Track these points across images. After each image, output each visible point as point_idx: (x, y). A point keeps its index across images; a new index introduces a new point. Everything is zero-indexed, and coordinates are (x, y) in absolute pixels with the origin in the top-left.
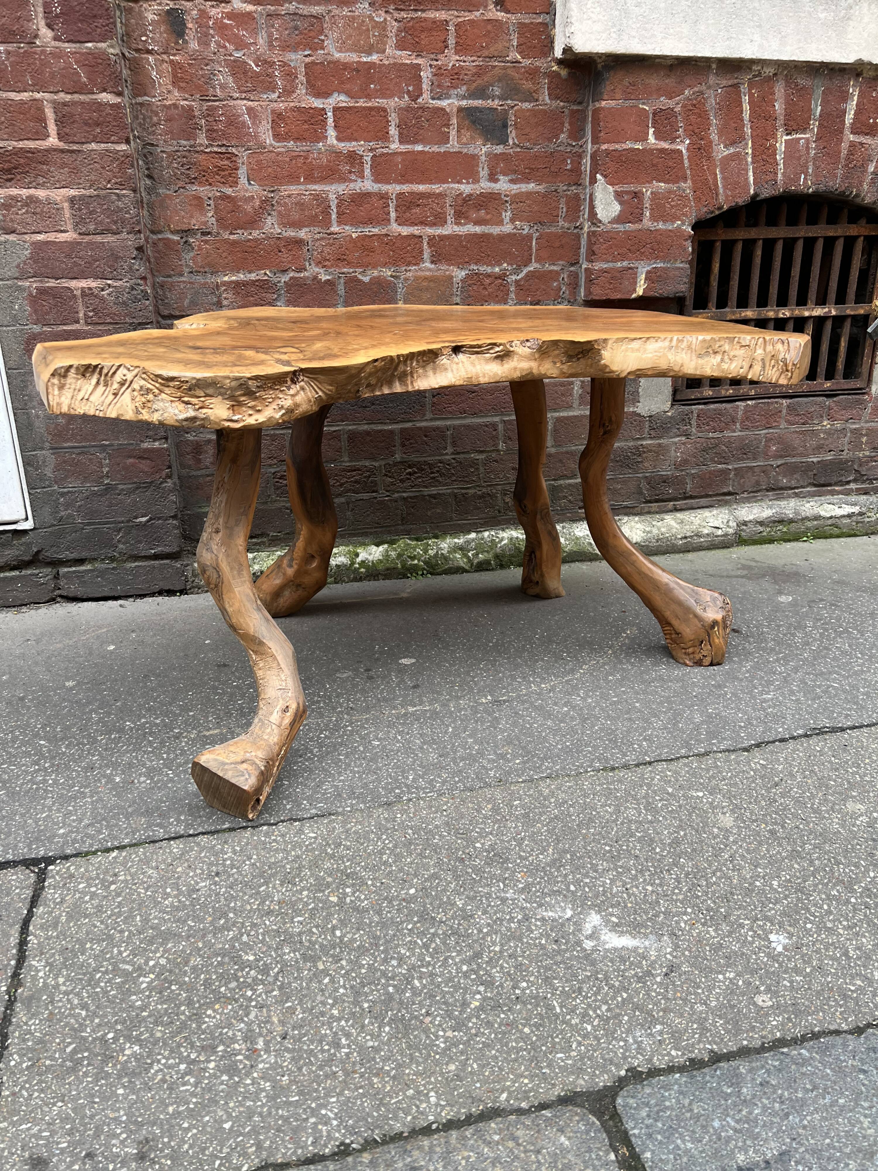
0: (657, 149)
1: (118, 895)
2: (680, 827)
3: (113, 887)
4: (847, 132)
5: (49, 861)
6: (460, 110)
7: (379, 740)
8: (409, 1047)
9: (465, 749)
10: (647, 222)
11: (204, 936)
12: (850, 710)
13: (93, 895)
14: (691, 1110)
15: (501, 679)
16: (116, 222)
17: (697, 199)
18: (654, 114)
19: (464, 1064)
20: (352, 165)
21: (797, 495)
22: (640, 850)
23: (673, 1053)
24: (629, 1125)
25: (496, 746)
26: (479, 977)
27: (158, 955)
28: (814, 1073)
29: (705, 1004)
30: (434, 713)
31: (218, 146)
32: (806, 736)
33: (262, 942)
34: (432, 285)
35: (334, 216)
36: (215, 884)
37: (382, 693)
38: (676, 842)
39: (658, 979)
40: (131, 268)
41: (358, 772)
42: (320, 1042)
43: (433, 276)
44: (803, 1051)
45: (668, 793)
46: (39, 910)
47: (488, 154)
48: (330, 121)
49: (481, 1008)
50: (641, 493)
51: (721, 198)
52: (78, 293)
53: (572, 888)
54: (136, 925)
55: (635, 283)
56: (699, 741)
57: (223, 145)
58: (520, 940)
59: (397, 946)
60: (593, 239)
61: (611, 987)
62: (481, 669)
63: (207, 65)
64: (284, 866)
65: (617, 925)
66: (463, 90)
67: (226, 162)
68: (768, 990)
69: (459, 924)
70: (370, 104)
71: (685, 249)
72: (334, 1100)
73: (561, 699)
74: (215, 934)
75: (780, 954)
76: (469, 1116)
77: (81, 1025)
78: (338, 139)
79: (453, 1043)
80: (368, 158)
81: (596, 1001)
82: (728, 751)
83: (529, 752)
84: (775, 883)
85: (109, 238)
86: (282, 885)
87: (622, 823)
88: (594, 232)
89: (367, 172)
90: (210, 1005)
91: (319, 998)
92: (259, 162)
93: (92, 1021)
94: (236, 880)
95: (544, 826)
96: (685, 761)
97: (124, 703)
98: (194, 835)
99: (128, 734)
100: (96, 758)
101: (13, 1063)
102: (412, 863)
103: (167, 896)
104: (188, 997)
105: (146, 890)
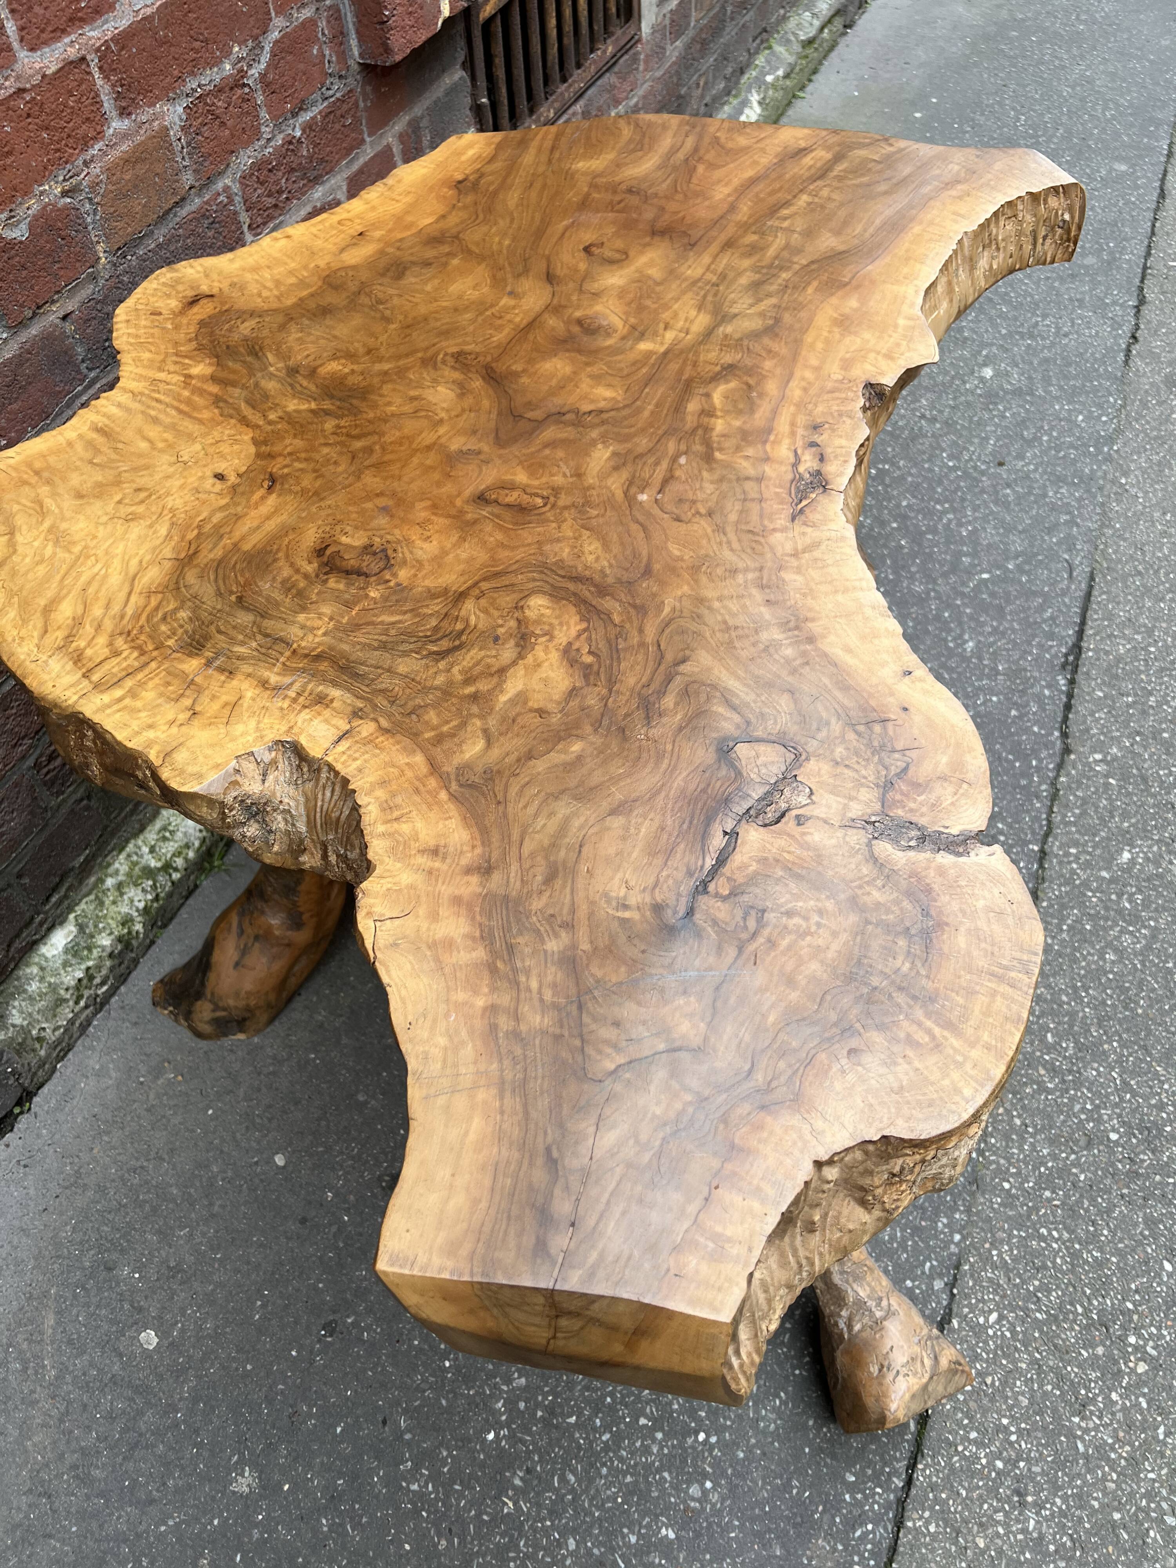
12: (1042, 608)
32: (1072, 682)
36: (1039, 1506)
43: (136, 149)
45: (1111, 881)
64: (1045, 1393)
82: (1060, 767)
86: (1084, 1418)
87: (1143, 964)
94: (1043, 1473)
95: (1110, 1043)
96: (1057, 818)
97: (405, 1411)
98: (909, 1482)
99: (528, 1452)
100: (572, 1544)
102: (1113, 1232)
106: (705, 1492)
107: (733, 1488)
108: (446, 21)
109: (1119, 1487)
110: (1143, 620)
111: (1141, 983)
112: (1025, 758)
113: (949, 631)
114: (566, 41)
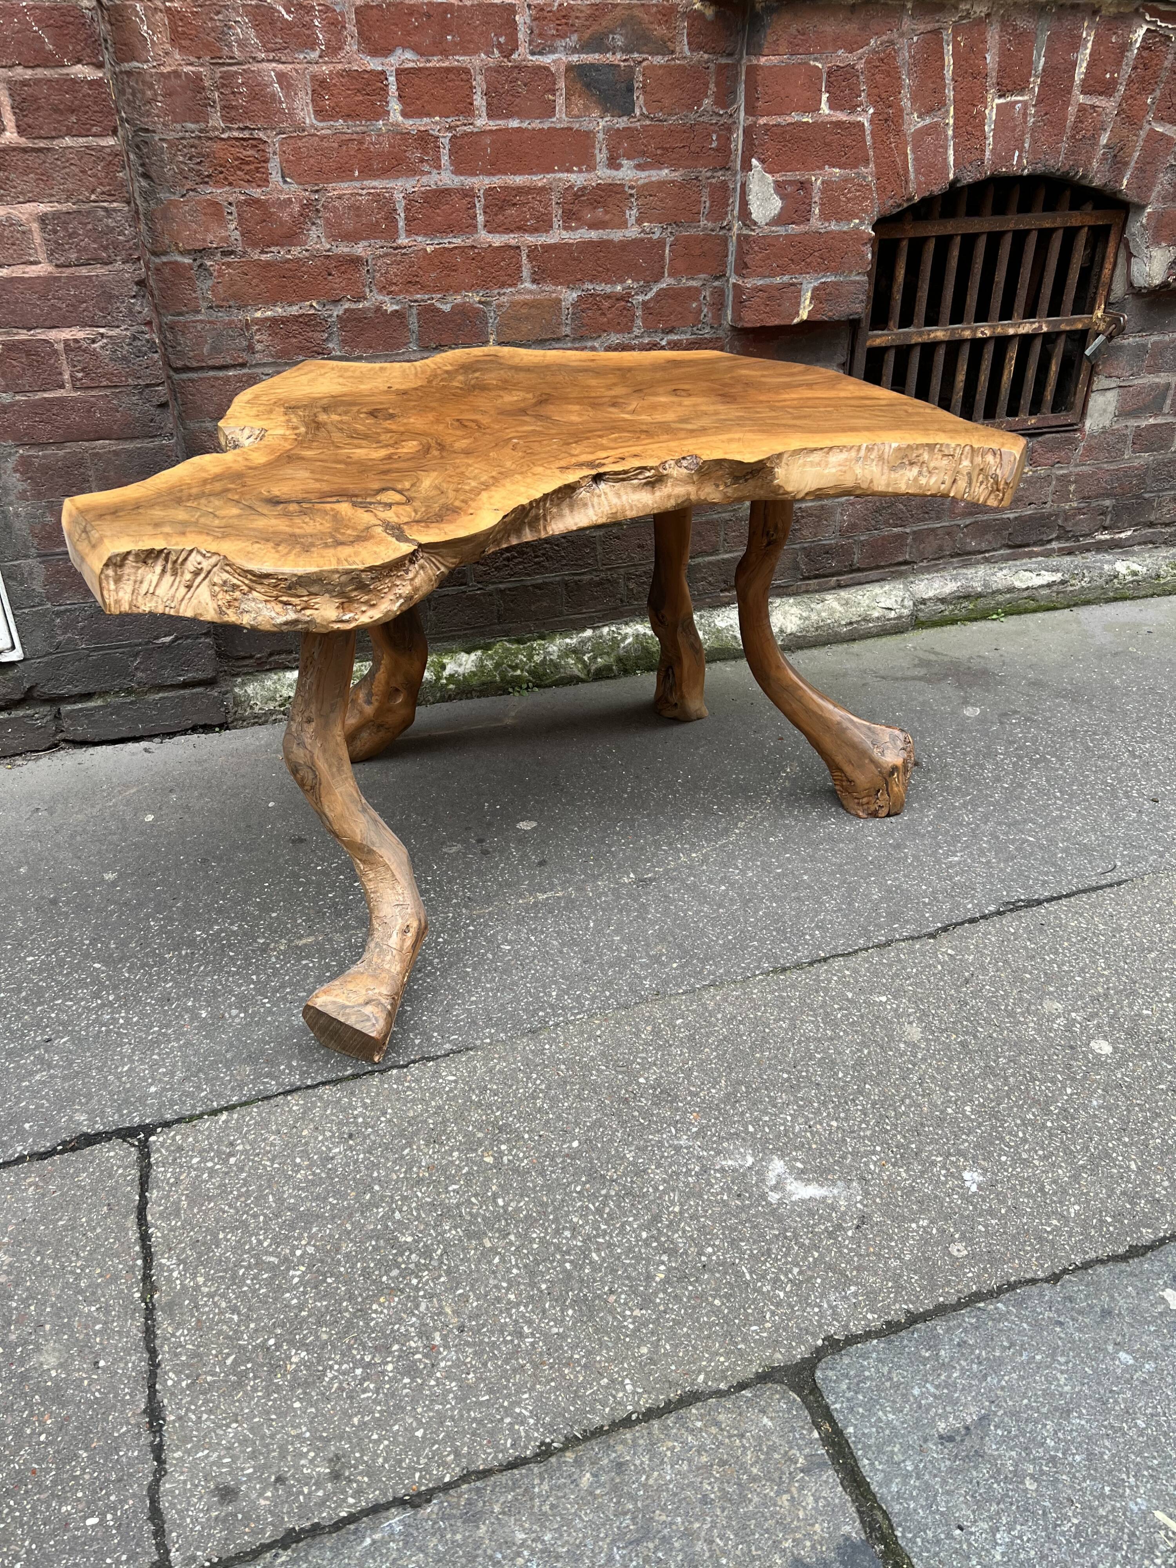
0: (831, 123)
1: (241, 1170)
2: (864, 1044)
3: (232, 1160)
4: (1076, 91)
5: (149, 1130)
6: (570, 68)
7: (510, 943)
8: (597, 1331)
9: (613, 951)
10: (816, 223)
11: (351, 1216)
12: (1047, 874)
13: (212, 1172)
14: (891, 1379)
15: (643, 848)
16: (105, 248)
17: (881, 189)
18: (829, 74)
19: (656, 1345)
20: (425, 152)
21: (987, 560)
22: (821, 1076)
23: (869, 1316)
24: (830, 1399)
25: (648, 945)
26: (661, 1244)
27: (304, 1242)
28: (1011, 1329)
29: (899, 1258)
30: (570, 901)
31: (239, 129)
32: (999, 913)
33: (417, 1218)
34: (534, 311)
35: (401, 224)
36: (351, 1148)
37: (502, 874)
38: (860, 1064)
39: (850, 1233)
40: (130, 311)
41: (492, 989)
42: (502, 1332)
43: (535, 300)
44: (1000, 1305)
45: (848, 1000)
46: (153, 1195)
47: (607, 130)
48: (393, 89)
49: (666, 1281)
50: (797, 568)
51: (912, 187)
52: (60, 347)
53: (751, 1129)
54: (270, 1207)
55: (799, 304)
56: (880, 927)
57: (247, 128)
58: (700, 1196)
59: (568, 1213)
60: (746, 247)
61: (802, 1246)
62: (618, 833)
63: (218, 13)
64: (426, 1121)
65: (803, 1172)
66: (573, 40)
67: (251, 152)
68: (963, 1238)
69: (632, 1182)
70: (446, 64)
71: (863, 257)
72: (526, 1396)
73: (717, 874)
74: (362, 1213)
75: (974, 1194)
76: (669, 1402)
77: (236, 1332)
78: (404, 114)
79: (641, 1323)
80: (445, 140)
81: (786, 1263)
82: (912, 938)
83: (686, 952)
84: (968, 1108)
85: (99, 270)
86: (427, 1145)
87: (800, 1042)
88: (747, 237)
89: (445, 159)
90: (374, 1298)
91: (492, 1281)
92: (296, 150)
93: (247, 1327)
94: (374, 1142)
95: (712, 1050)
96: (864, 954)
97: (186, 902)
98: (314, 1087)
99: (202, 948)
100: (169, 985)
101: (170, 1383)
102: (570, 1108)
103: (297, 1168)
104: (348, 1291)
105: (272, 1161)
106: (237, 1016)
107: (248, 1024)
108: (803, 323)
109: (397, 1181)
110: (1125, 922)
111: (782, 1047)
112: (893, 920)
113: (952, 845)
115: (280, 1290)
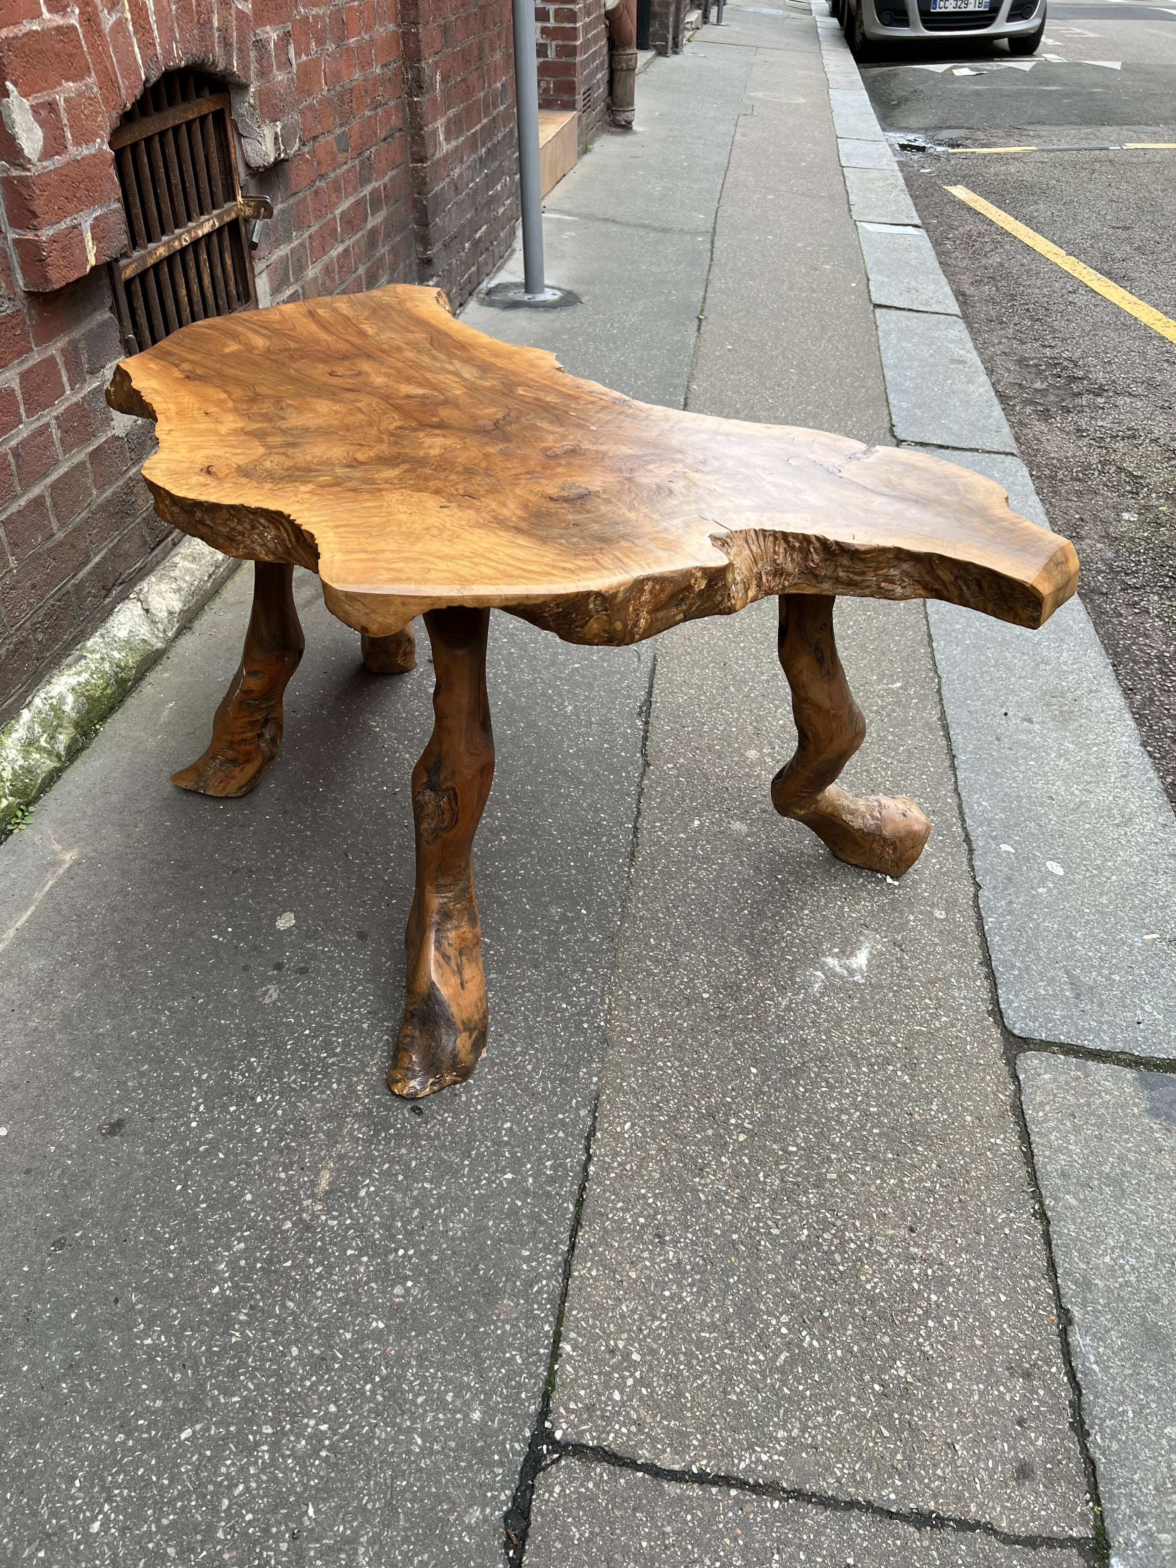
0: (55, 29)
1: (653, 1352)
2: (738, 857)
3: (636, 1357)
5: (542, 1435)
8: (943, 1139)
9: (535, 942)
10: (72, 149)
11: (758, 1271)
13: (642, 1383)
14: (1031, 999)
17: (105, 100)
19: (966, 1109)
23: (978, 984)
24: (1036, 1036)
25: (544, 916)
26: (877, 1064)
27: (774, 1322)
28: (1007, 925)
29: (936, 945)
32: (646, 723)
33: (784, 1217)
36: (674, 1242)
39: (906, 957)
42: (923, 1202)
44: (989, 920)
45: (688, 841)
46: (644, 1455)
49: (912, 1077)
51: (123, 92)
53: (789, 958)
54: (716, 1339)
55: (85, 248)
56: (619, 782)
58: (842, 1019)
59: (824, 1108)
61: (908, 987)
64: (672, 1167)
65: (843, 952)
68: (931, 907)
69: (811, 1052)
71: (115, 181)
72: (988, 1210)
74: (759, 1259)
76: (1018, 1124)
77: (855, 1417)
79: (943, 1108)
81: (920, 1003)
82: (643, 775)
83: (571, 898)
86: (703, 1177)
87: (716, 887)
90: (859, 1284)
91: (873, 1189)
93: (853, 1404)
94: (676, 1219)
95: (697, 938)
96: (644, 805)
97: (135, 1289)
98: (573, 1246)
99: (251, 1295)
100: (295, 1351)
101: (893, 1496)
102: (711, 1056)
103: (676, 1298)
104: (844, 1302)
105: (654, 1318)
106: (407, 1290)
107: (430, 1282)
108: (92, 268)
109: (734, 1217)
110: (695, 680)
111: (716, 898)
112: (618, 773)
113: (553, 701)
114: (196, 308)
115: (822, 1362)
